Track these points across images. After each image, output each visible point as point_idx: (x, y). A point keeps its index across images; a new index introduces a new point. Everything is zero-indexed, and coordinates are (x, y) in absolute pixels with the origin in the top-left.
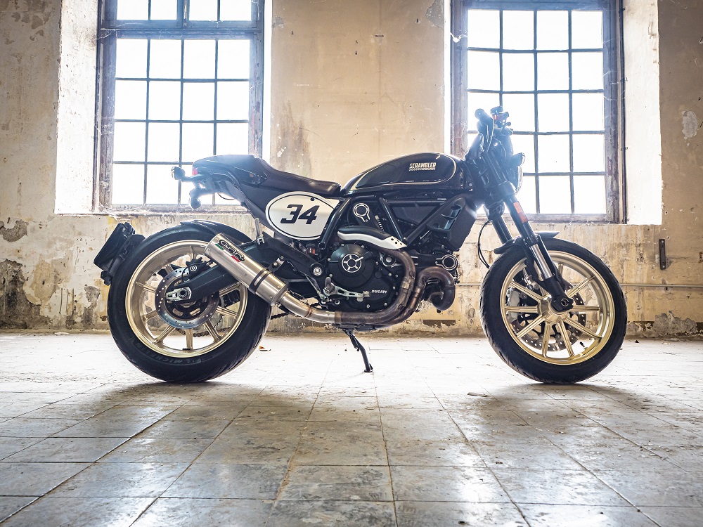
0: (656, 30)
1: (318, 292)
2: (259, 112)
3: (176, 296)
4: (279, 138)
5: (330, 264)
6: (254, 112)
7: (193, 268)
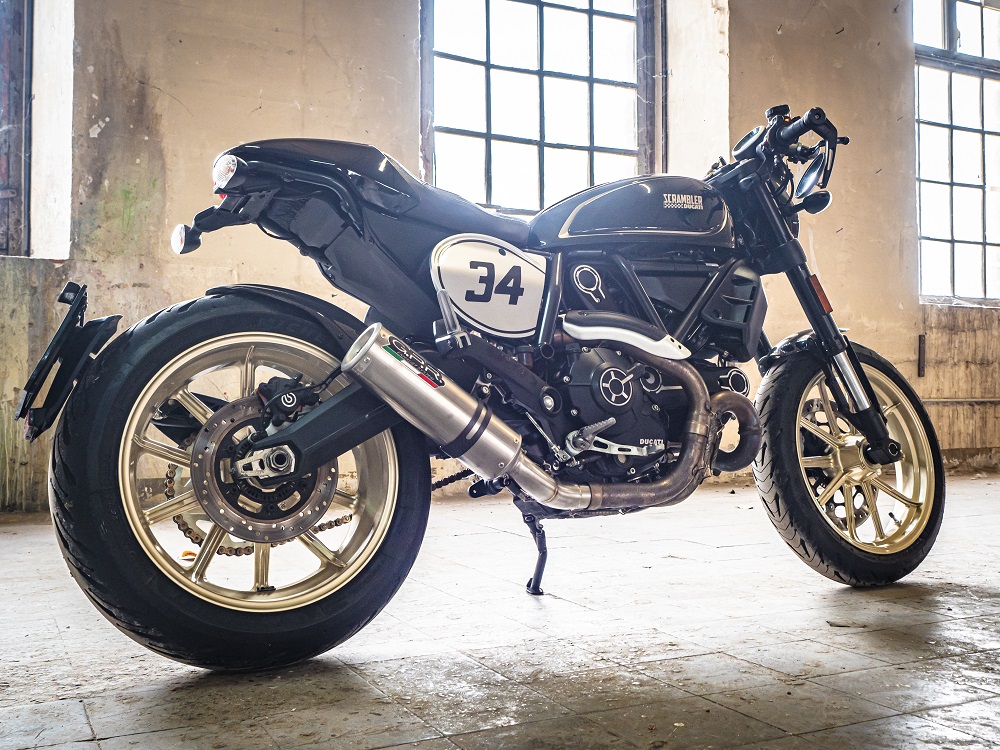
1: (554, 446)
2: (20, 33)
3: (262, 467)
4: (94, 96)
5: (571, 389)
6: (8, 32)
7: (289, 399)
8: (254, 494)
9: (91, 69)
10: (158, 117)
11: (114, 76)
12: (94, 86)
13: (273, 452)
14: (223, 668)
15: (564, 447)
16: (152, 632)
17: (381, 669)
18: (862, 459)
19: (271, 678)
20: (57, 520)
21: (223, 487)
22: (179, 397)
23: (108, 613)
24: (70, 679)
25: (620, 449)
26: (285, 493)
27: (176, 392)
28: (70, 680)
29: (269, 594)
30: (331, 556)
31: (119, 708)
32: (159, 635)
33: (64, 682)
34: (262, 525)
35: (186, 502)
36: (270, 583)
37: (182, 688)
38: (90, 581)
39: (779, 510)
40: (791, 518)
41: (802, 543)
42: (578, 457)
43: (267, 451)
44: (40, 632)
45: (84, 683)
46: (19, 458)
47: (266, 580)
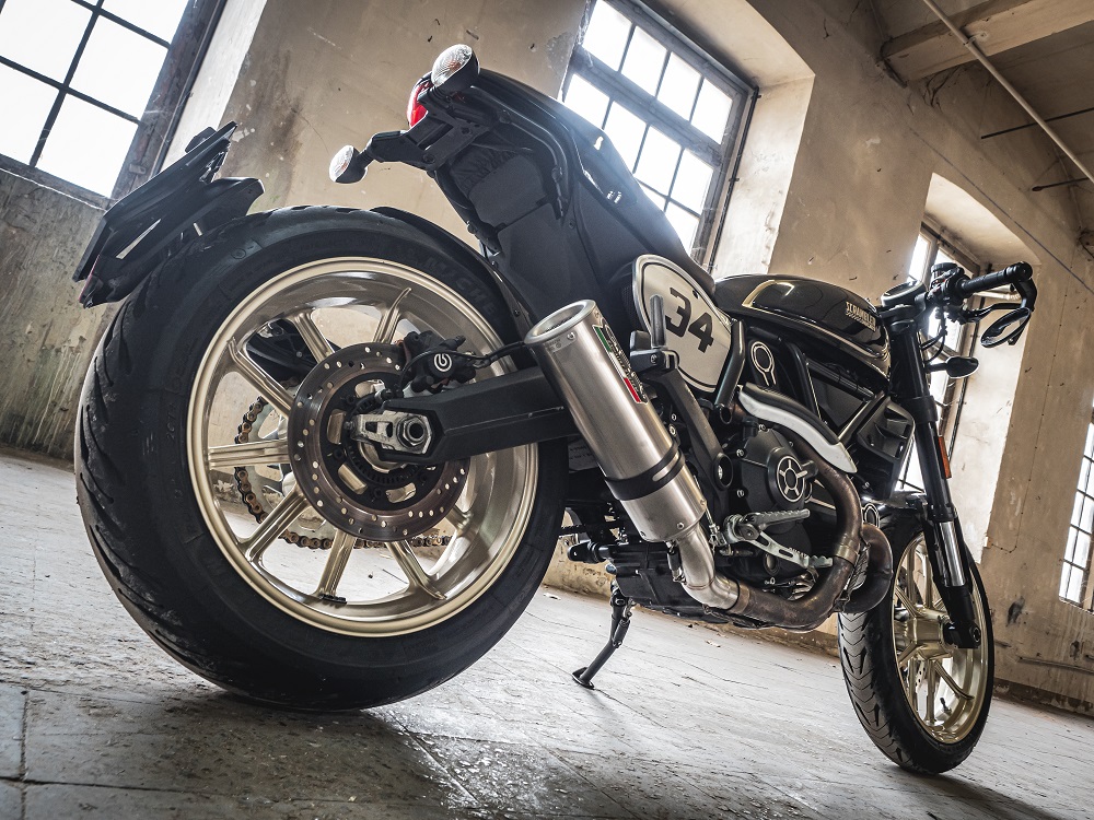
0: (776, 224)
1: (714, 525)
2: (199, 39)
3: (390, 435)
4: (248, 106)
5: (743, 464)
6: (188, 35)
7: (443, 362)
8: (361, 469)
9: (253, 83)
10: (298, 145)
11: (271, 96)
12: (251, 98)
13: (408, 419)
14: (247, 694)
15: (723, 530)
16: (166, 616)
17: (455, 750)
18: (941, 636)
19: (310, 727)
20: (85, 415)
21: (327, 445)
22: (297, 320)
23: (111, 569)
24: (23, 649)
25: (781, 551)
26: (397, 480)
27: (295, 313)
28: (21, 652)
29: (337, 607)
30: (424, 581)
31: (79, 722)
32: (176, 623)
33: (12, 652)
34: (362, 512)
35: (267, 452)
36: (339, 593)
37: (181, 710)
38: (102, 515)
39: (861, 667)
40: (873, 679)
41: (876, 709)
42: (734, 546)
43: (401, 415)
44: (9, 572)
45: (40, 661)
46: (62, 403)
47: (335, 588)
